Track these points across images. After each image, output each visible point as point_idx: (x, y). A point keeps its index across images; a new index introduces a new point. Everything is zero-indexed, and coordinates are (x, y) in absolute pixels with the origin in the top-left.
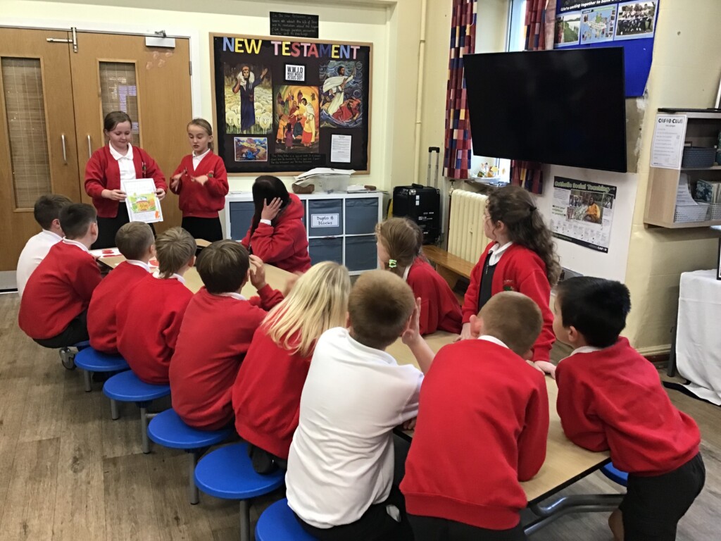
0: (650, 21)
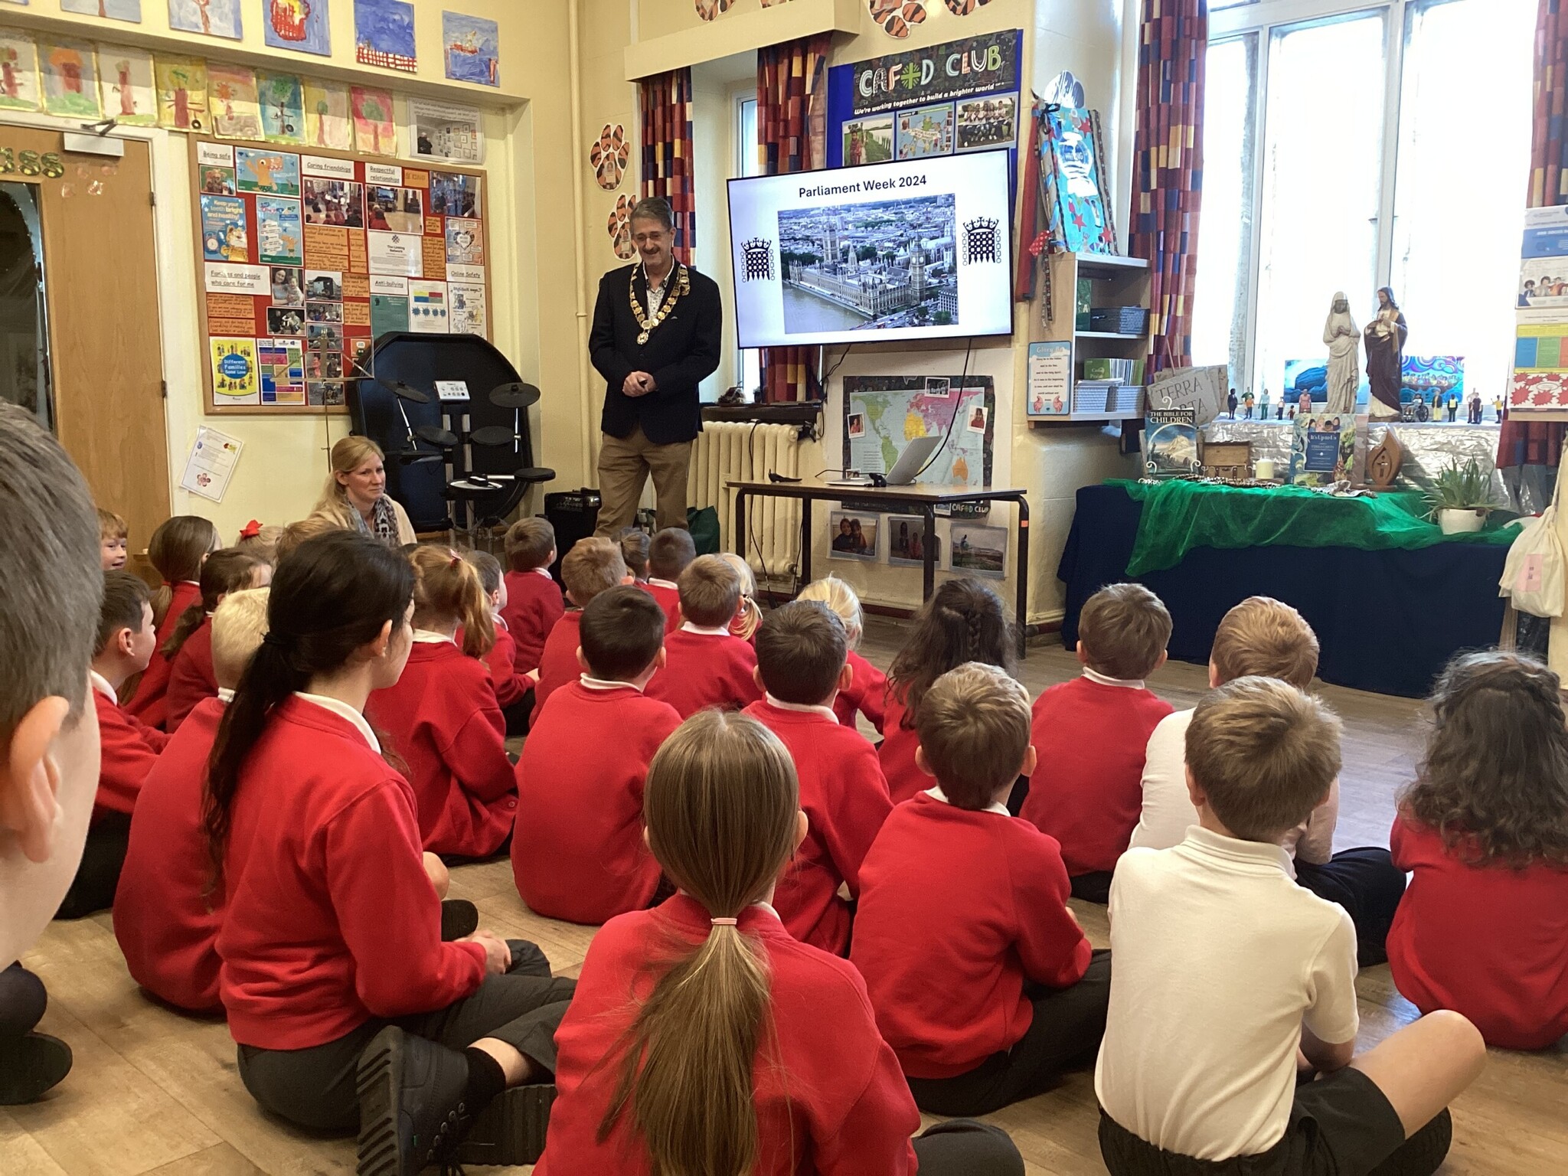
0: (1009, 125)
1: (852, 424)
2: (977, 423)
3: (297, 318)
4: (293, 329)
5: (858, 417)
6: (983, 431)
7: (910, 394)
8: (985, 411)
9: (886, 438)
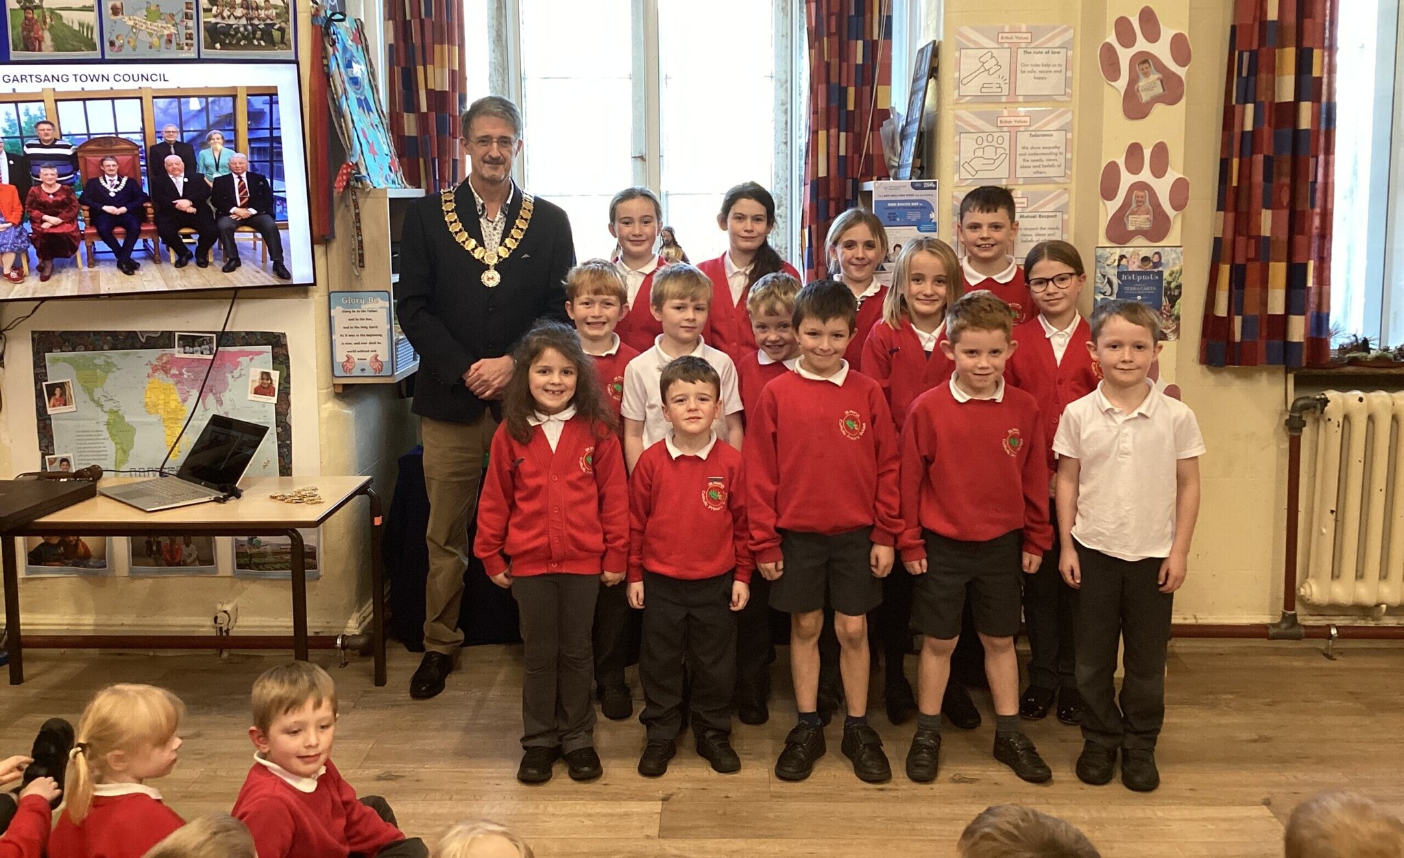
1: (51, 394)
2: (263, 389)
5: (62, 386)
6: (274, 400)
7: (152, 354)
8: (275, 375)
9: (112, 412)
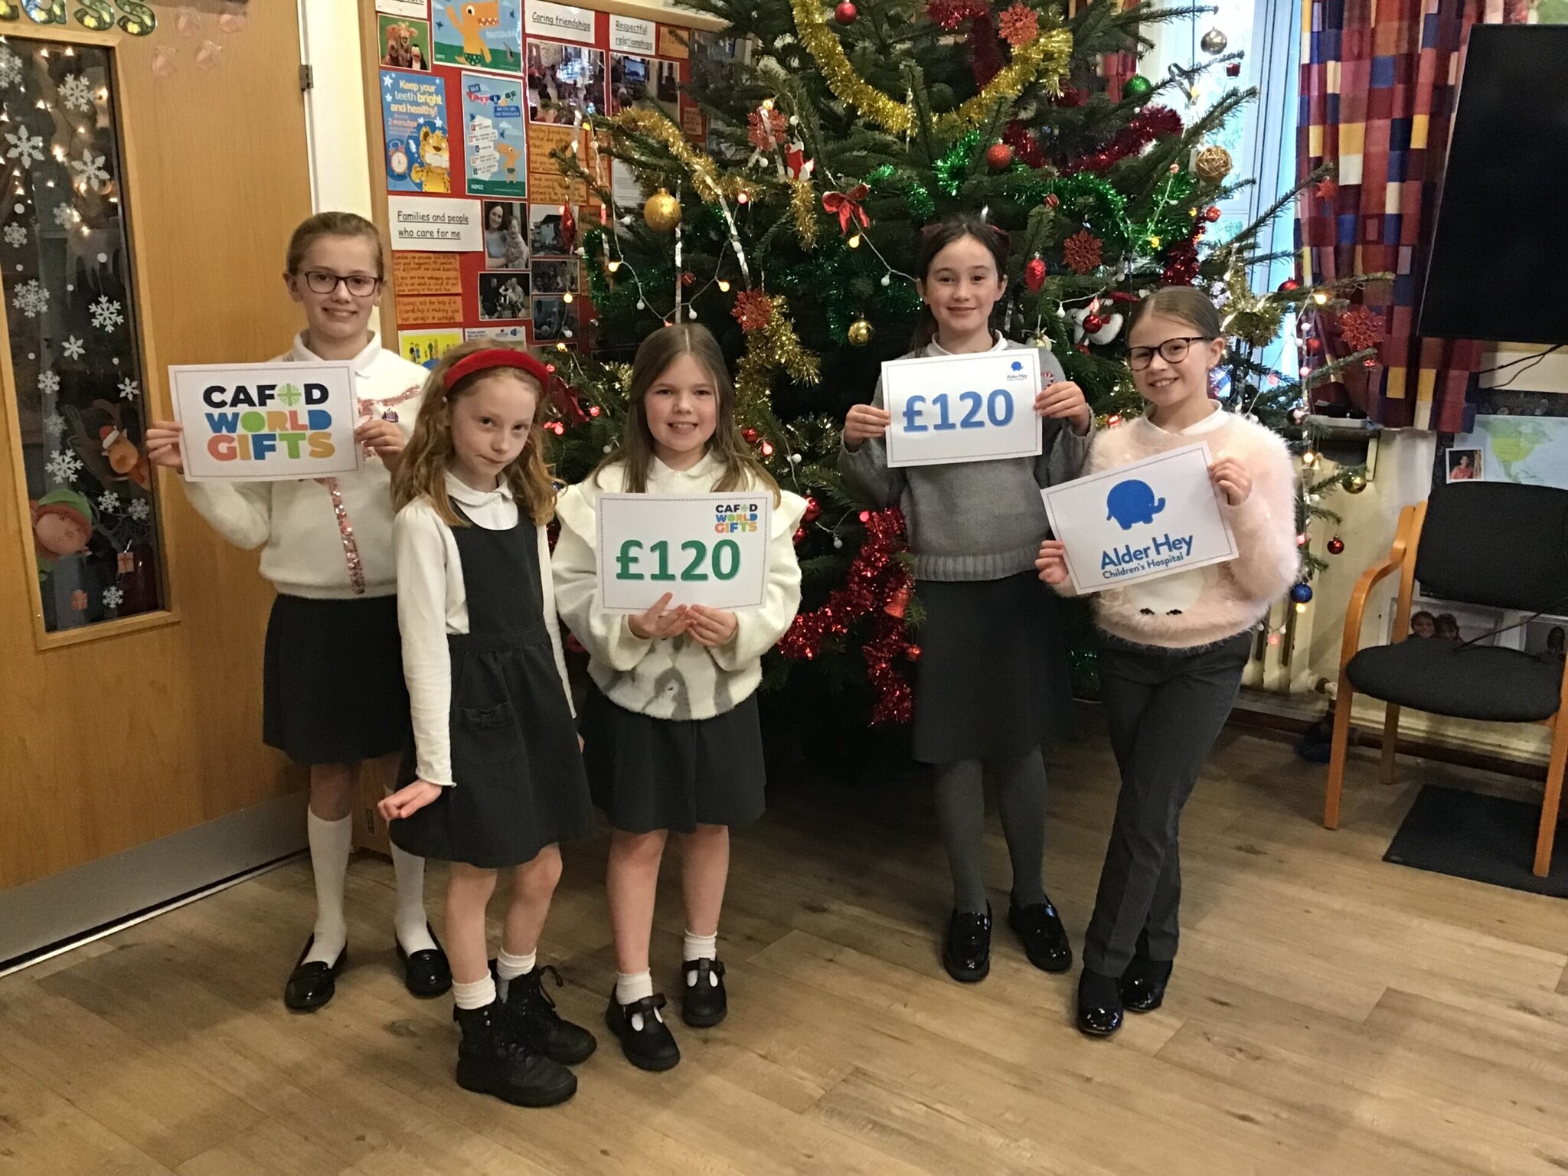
1: (1455, 463)
3: (519, 289)
4: (514, 308)
5: (1470, 453)
